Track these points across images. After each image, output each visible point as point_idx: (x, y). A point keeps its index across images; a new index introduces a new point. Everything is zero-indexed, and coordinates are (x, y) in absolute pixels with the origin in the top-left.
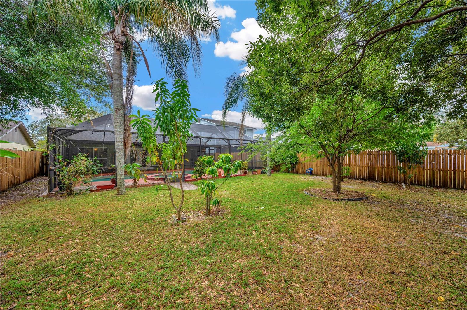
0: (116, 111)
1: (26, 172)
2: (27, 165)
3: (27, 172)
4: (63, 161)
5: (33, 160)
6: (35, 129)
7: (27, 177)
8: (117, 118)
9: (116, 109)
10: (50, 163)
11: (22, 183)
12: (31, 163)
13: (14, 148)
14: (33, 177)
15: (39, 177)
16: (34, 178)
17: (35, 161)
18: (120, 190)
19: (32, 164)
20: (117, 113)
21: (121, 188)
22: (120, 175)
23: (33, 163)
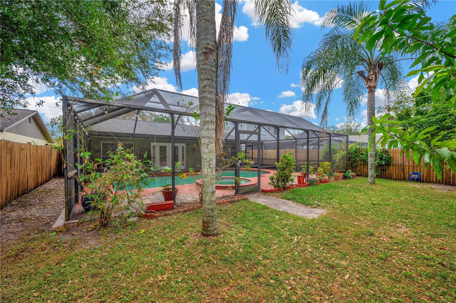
0: (205, 53)
1: (37, 174)
2: (38, 165)
3: (39, 174)
4: (91, 162)
5: (47, 157)
6: (54, 126)
7: (40, 180)
8: (206, 69)
9: (206, 48)
10: (69, 165)
11: (31, 190)
12: (45, 162)
13: (28, 142)
14: (48, 179)
15: (55, 178)
16: (49, 181)
17: (50, 159)
18: (211, 225)
19: (47, 164)
20: (207, 59)
21: (213, 221)
22: (210, 194)
23: (47, 161)
